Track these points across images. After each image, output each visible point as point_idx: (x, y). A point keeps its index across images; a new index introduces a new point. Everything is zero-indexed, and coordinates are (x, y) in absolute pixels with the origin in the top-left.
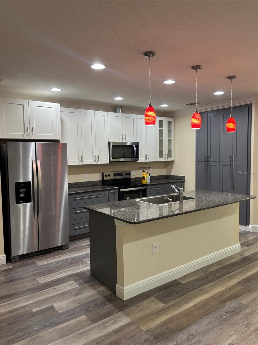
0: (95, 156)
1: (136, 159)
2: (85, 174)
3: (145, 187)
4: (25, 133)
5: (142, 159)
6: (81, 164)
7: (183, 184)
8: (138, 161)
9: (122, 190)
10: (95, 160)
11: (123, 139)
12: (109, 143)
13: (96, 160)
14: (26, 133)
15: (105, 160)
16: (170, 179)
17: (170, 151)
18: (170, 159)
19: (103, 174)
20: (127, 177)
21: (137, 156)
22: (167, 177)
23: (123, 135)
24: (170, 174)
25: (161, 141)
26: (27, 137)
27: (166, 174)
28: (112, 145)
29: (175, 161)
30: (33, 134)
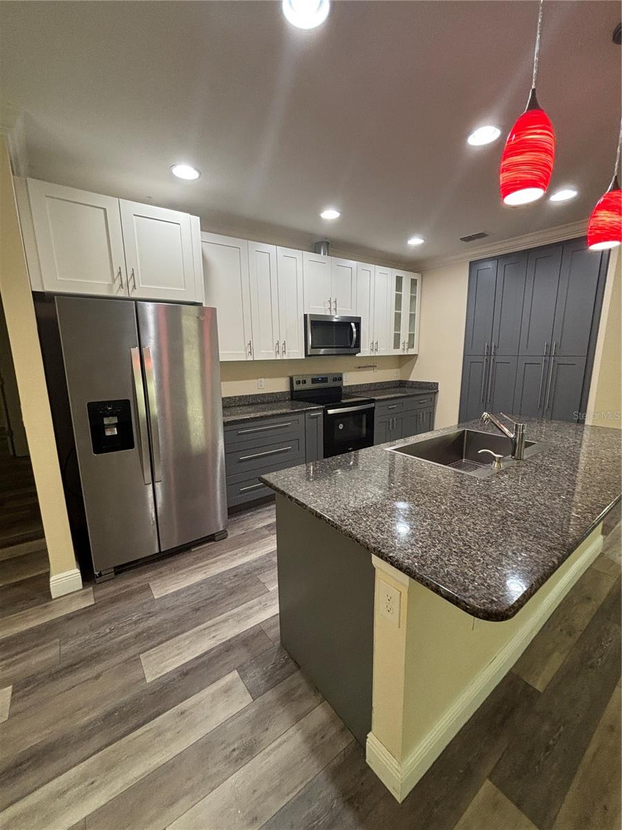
0: (278, 344)
1: (354, 350)
2: (258, 378)
3: (373, 405)
4: (114, 281)
5: (365, 350)
6: (250, 358)
7: (435, 398)
8: (357, 355)
9: (330, 412)
10: (278, 352)
11: (332, 309)
12: (305, 316)
13: (281, 352)
14: (118, 282)
15: (296, 351)
16: (408, 387)
17: (411, 336)
18: (411, 352)
19: (291, 379)
20: (337, 384)
21: (358, 345)
22: (401, 384)
23: (332, 301)
24: (409, 378)
25: (398, 317)
26: (119, 292)
27: (400, 379)
28: (312, 321)
29: (419, 357)
30: (134, 286)
